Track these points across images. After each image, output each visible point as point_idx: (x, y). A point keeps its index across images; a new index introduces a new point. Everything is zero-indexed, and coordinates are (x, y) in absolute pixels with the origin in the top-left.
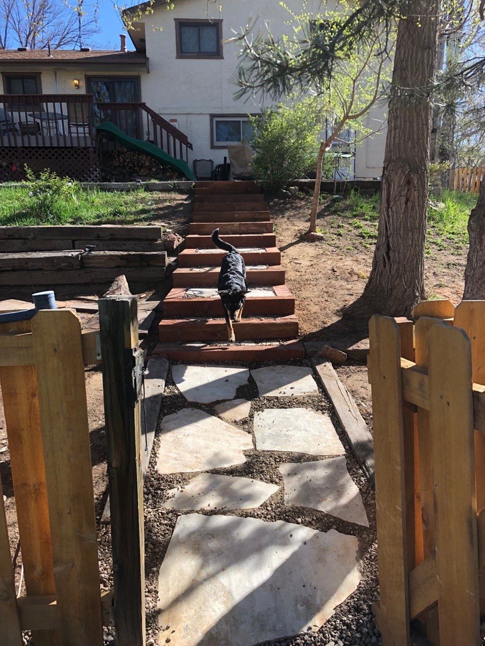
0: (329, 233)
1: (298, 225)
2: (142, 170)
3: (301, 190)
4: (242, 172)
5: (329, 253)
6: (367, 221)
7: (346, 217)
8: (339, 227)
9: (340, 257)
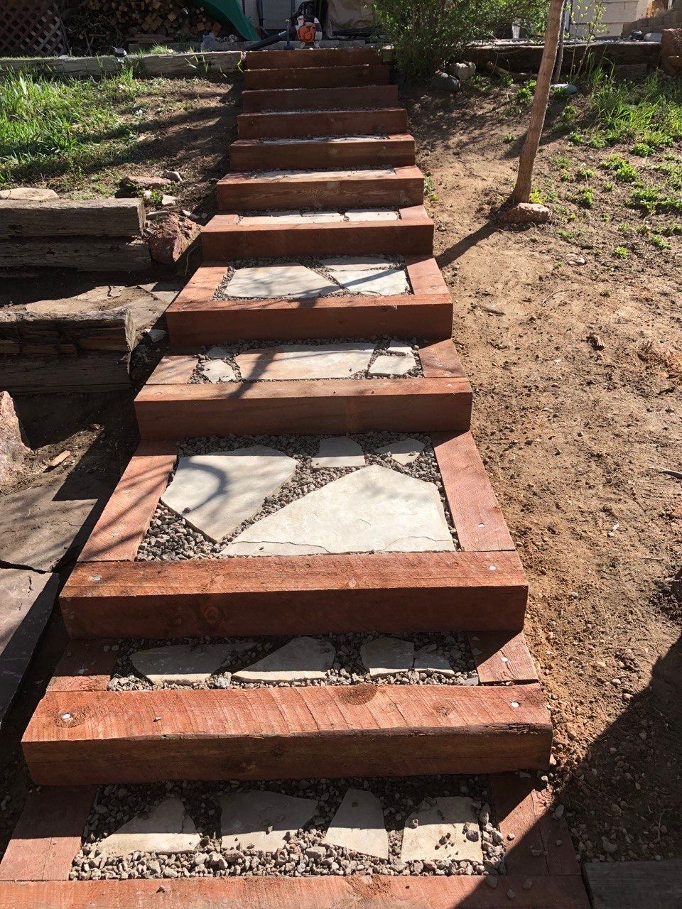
0: (559, 197)
1: (484, 174)
2: (148, 19)
3: (481, 70)
4: (352, 20)
5: (569, 271)
6: (642, 156)
7: (592, 145)
8: (580, 177)
9: (601, 287)
